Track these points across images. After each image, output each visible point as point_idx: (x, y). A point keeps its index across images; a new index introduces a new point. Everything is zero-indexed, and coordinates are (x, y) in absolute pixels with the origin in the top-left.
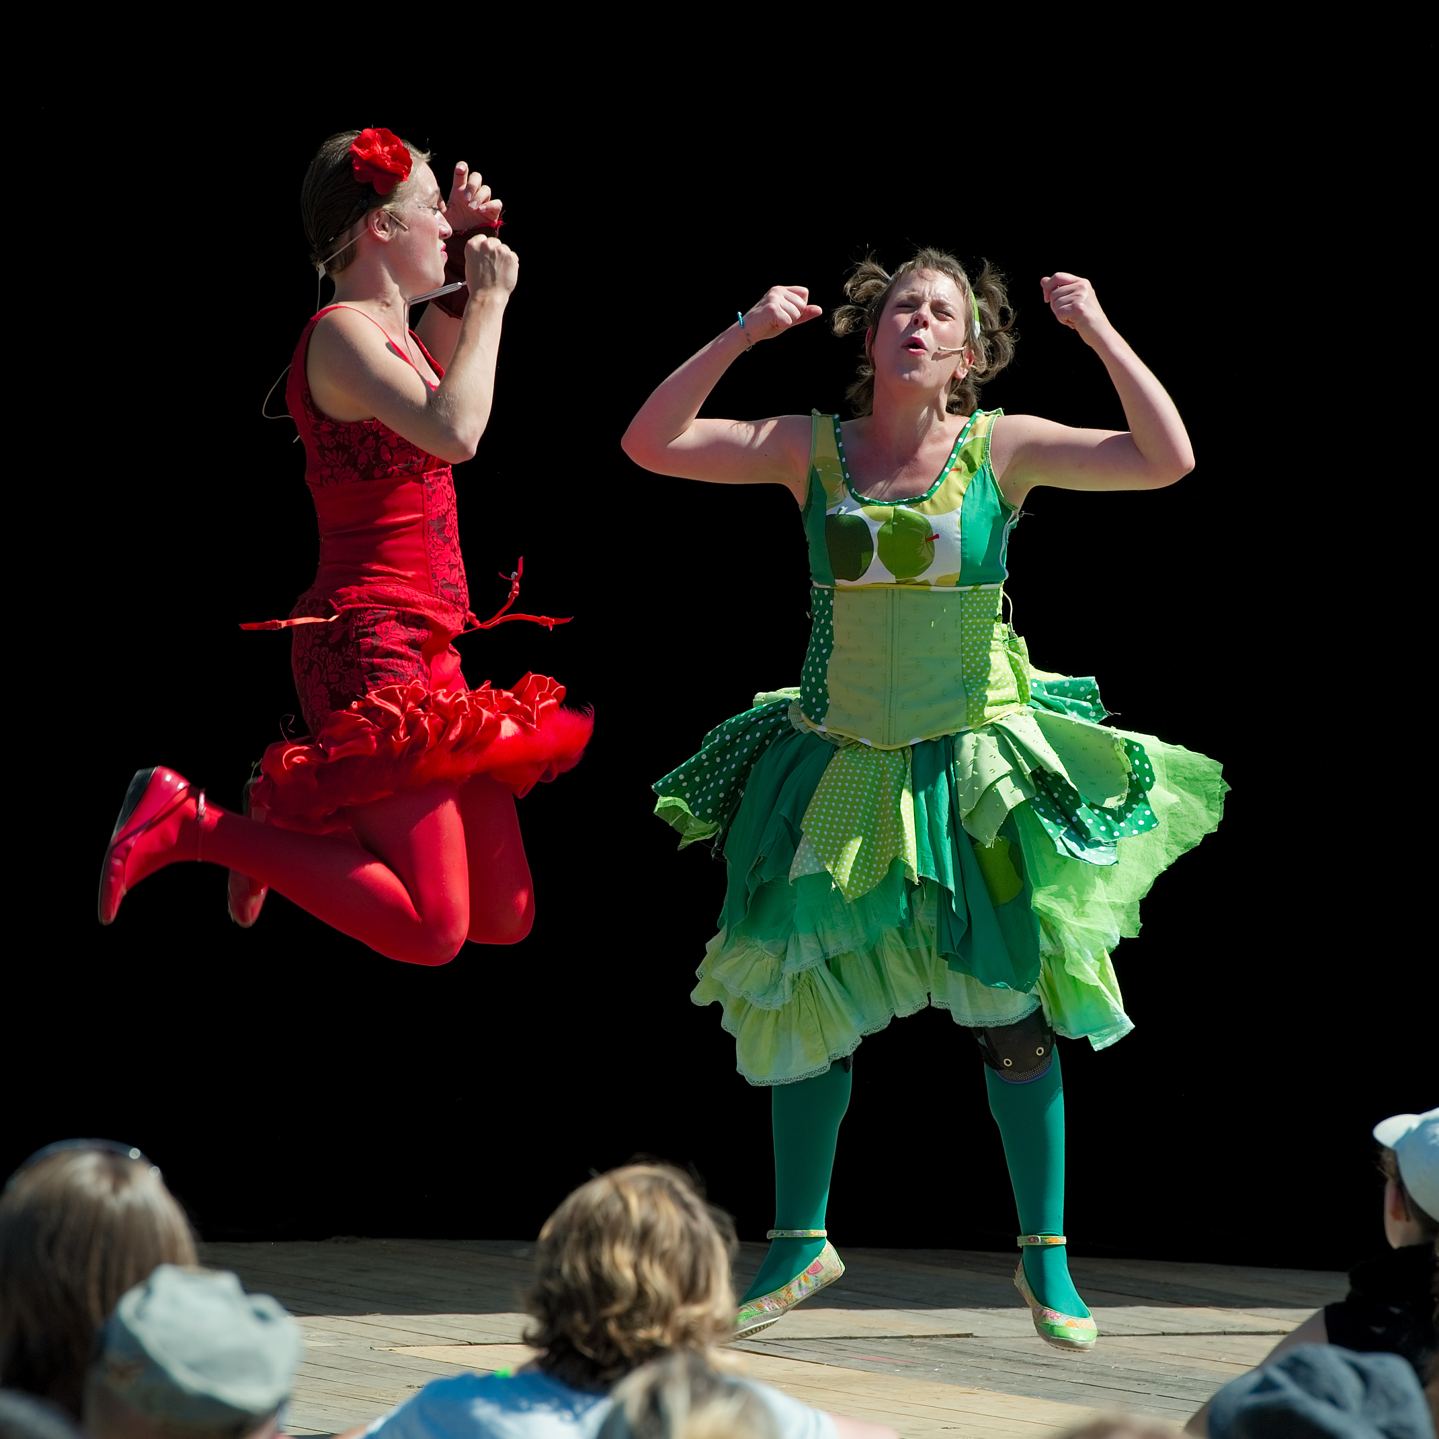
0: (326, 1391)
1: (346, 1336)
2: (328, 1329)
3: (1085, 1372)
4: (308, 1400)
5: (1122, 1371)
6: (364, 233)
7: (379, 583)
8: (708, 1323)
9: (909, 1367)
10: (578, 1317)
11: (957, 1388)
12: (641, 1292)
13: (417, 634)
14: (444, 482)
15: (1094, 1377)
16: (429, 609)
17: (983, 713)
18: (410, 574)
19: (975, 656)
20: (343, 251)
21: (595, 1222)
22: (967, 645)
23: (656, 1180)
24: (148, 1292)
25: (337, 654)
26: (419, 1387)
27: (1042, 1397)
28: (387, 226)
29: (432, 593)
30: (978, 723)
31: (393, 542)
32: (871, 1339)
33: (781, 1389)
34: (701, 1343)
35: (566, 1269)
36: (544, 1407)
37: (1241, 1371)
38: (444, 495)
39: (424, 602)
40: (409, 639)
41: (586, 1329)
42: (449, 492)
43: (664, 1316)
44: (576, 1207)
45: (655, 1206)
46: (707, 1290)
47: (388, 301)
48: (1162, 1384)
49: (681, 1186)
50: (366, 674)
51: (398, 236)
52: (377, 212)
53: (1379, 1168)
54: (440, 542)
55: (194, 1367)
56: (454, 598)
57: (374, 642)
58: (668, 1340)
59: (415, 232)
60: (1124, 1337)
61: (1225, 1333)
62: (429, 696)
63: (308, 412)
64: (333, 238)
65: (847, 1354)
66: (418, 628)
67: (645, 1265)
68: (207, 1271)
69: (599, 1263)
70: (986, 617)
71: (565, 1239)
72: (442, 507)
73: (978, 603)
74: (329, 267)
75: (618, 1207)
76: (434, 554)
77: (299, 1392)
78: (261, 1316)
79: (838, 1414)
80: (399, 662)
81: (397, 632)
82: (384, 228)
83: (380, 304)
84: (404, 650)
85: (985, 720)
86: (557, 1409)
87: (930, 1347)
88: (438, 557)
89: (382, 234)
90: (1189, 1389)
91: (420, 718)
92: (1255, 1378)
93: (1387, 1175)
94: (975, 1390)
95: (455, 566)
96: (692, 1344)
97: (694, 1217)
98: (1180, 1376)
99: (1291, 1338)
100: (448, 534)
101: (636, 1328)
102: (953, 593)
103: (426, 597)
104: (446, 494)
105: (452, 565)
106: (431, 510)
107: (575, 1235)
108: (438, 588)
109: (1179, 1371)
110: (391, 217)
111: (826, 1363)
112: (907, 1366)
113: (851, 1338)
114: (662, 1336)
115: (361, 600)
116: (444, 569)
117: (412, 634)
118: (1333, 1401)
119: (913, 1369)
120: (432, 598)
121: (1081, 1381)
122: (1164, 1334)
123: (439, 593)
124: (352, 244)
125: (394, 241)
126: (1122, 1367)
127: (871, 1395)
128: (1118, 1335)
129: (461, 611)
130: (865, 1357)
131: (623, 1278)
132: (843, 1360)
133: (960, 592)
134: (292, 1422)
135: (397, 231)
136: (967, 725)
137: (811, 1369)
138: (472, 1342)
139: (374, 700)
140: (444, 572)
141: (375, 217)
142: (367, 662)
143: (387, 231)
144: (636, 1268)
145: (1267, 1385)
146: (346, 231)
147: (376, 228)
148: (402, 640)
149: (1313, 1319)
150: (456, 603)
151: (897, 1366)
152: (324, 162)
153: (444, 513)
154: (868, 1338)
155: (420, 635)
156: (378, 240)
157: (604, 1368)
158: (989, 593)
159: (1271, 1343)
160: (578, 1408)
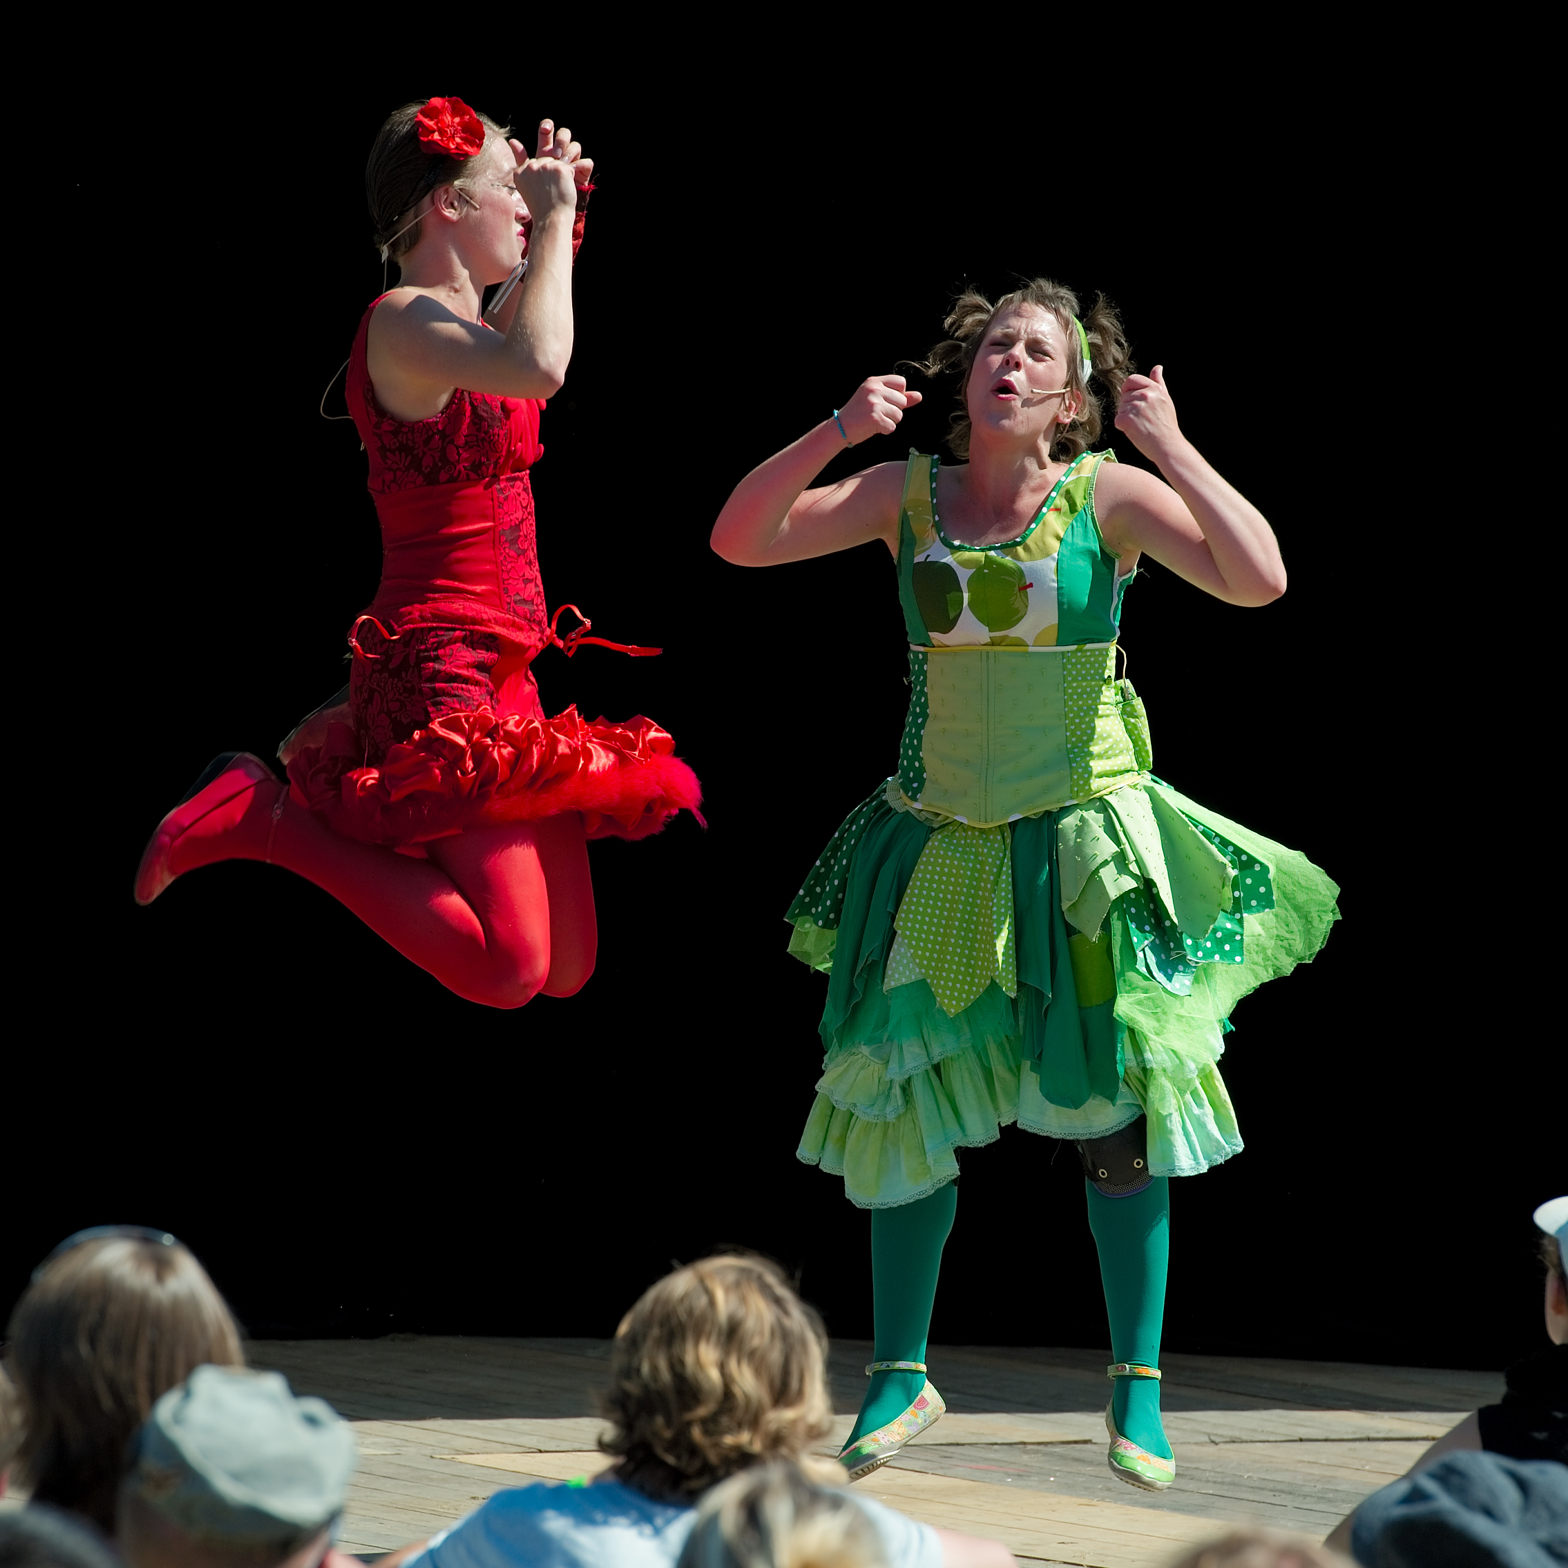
0: (382, 1503)
1: (405, 1443)
2: (384, 1434)
3: (1215, 1482)
4: (363, 1512)
5: (1255, 1481)
6: (431, 210)
7: (443, 599)
8: (801, 1429)
9: (1022, 1476)
10: (659, 1420)
11: (1074, 1500)
12: (728, 1394)
13: (486, 656)
14: (519, 488)
15: (1226, 1487)
16: (500, 626)
17: (1090, 786)
18: (478, 589)
19: (1081, 723)
20: (408, 230)
21: (678, 1318)
22: (1072, 711)
23: (743, 1271)
24: (187, 1394)
25: (396, 679)
26: (484, 1499)
27: (1168, 1509)
28: (456, 204)
29: (503, 609)
30: (1084, 796)
31: (460, 554)
32: (980, 1446)
33: (882, 1501)
34: (793, 1451)
35: (645, 1368)
36: (622, 1521)
37: (1386, 1481)
38: (518, 502)
39: (494, 619)
40: (475, 661)
41: (668, 1434)
42: (524, 499)
43: (754, 1421)
44: (657, 1301)
45: (743, 1300)
46: (800, 1394)
47: (457, 286)
48: (1299, 1495)
49: (772, 1278)
50: (428, 700)
51: (467, 215)
52: (445, 188)
53: (1540, 1257)
54: (512, 553)
55: (237, 1477)
56: (528, 615)
57: (436, 666)
58: (757, 1447)
59: (487, 212)
60: (1258, 1444)
61: (1369, 1439)
62: (497, 724)
63: (369, 408)
64: (397, 217)
65: (954, 1462)
66: (487, 651)
67: (733, 1365)
68: (252, 1372)
69: (682, 1363)
70: (1093, 679)
71: (645, 1336)
72: (515, 515)
73: (1083, 664)
74: (394, 248)
75: (703, 1301)
76: (506, 566)
77: (353, 1504)
78: (311, 1421)
79: (944, 1528)
80: (464, 686)
81: (463, 654)
82: (452, 206)
83: (448, 289)
84: (469, 674)
85: (1092, 793)
86: (636, 1523)
87: (1045, 1454)
88: (510, 570)
89: (450, 212)
90: (1330, 1501)
91: (489, 748)
92: (1404, 1488)
93: (1548, 1264)
94: (1094, 1502)
95: (530, 581)
96: (784, 1451)
97: (786, 1312)
98: (1319, 1486)
99: (1440, 1444)
100: (522, 546)
101: (722, 1433)
102: (1055, 653)
103: (496, 614)
104: (520, 502)
105: (527, 579)
106: (503, 518)
107: (655, 1332)
108: (510, 604)
109: (1318, 1481)
110: (460, 195)
111: (930, 1472)
112: (1019, 1475)
113: (958, 1444)
114: (751, 1443)
115: (424, 619)
116: (517, 584)
117: (479, 656)
118: (1488, 1512)
119: (1025, 1478)
120: (503, 615)
121: (1211, 1492)
122: (1301, 1440)
123: (511, 610)
124: (417, 223)
125: (463, 221)
126: (1255, 1476)
127: (979, 1508)
128: (1251, 1442)
129: (537, 630)
130: (974, 1465)
131: (708, 1378)
132: (949, 1468)
133: (1063, 653)
134: (345, 1536)
135: (467, 211)
136: (1072, 798)
137: (914, 1479)
138: (542, 1449)
139: (437, 729)
140: (517, 586)
141: (442, 194)
142: (429, 687)
143: (455, 210)
144: (722, 1367)
145: (1416, 1495)
146: (411, 208)
147: (443, 206)
148: (468, 663)
149: (1465, 1423)
150: (532, 621)
151: (1009, 1475)
152: (391, 131)
153: (517, 523)
154: (977, 1444)
155: (489, 657)
156: (446, 219)
157: (688, 1477)
158: (1097, 653)
159: (1420, 1449)
160: (659, 1521)
